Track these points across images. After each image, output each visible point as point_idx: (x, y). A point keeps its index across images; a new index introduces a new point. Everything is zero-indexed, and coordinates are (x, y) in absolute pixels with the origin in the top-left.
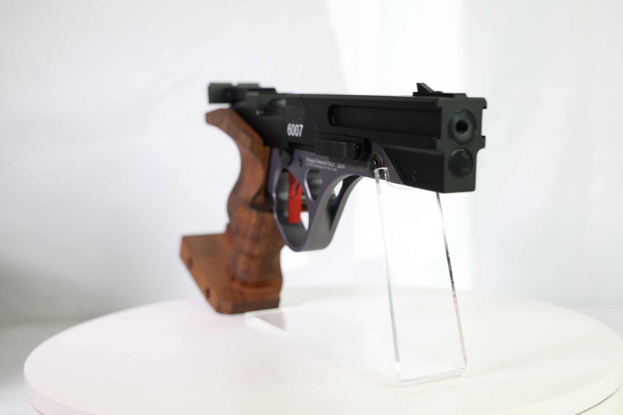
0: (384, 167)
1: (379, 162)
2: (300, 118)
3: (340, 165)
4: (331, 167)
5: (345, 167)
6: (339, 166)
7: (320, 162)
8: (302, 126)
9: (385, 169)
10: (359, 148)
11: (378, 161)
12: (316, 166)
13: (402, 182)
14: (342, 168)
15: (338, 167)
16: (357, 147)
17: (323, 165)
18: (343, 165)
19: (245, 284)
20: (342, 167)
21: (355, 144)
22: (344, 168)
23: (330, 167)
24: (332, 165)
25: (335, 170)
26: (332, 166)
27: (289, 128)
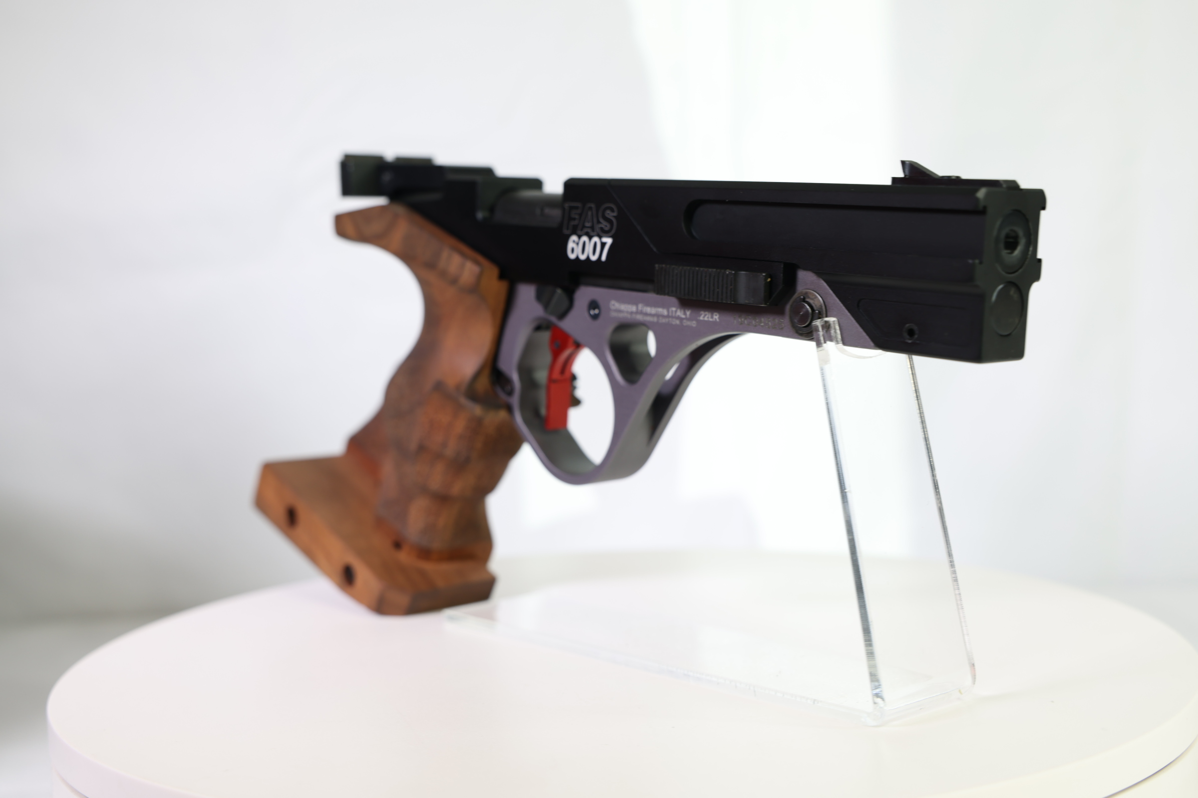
0: (826, 317)
1: (815, 308)
2: (605, 225)
3: (705, 315)
4: (681, 319)
5: (719, 318)
6: (703, 316)
7: (648, 310)
8: (609, 241)
9: (831, 319)
10: (770, 281)
11: (814, 305)
12: (639, 317)
13: (872, 344)
14: (711, 320)
15: (701, 318)
16: (767, 279)
17: (658, 315)
18: (715, 314)
19: (425, 553)
20: (712, 317)
21: (764, 274)
22: (718, 320)
23: (678, 318)
24: (685, 314)
25: (694, 324)
26: (683, 316)
27: (571, 245)
